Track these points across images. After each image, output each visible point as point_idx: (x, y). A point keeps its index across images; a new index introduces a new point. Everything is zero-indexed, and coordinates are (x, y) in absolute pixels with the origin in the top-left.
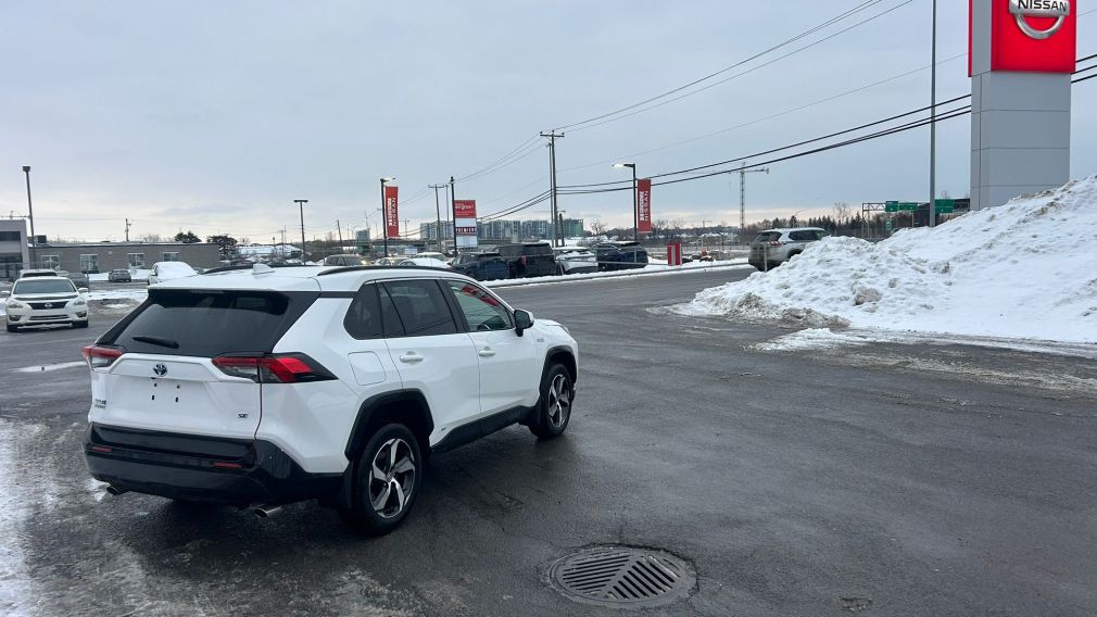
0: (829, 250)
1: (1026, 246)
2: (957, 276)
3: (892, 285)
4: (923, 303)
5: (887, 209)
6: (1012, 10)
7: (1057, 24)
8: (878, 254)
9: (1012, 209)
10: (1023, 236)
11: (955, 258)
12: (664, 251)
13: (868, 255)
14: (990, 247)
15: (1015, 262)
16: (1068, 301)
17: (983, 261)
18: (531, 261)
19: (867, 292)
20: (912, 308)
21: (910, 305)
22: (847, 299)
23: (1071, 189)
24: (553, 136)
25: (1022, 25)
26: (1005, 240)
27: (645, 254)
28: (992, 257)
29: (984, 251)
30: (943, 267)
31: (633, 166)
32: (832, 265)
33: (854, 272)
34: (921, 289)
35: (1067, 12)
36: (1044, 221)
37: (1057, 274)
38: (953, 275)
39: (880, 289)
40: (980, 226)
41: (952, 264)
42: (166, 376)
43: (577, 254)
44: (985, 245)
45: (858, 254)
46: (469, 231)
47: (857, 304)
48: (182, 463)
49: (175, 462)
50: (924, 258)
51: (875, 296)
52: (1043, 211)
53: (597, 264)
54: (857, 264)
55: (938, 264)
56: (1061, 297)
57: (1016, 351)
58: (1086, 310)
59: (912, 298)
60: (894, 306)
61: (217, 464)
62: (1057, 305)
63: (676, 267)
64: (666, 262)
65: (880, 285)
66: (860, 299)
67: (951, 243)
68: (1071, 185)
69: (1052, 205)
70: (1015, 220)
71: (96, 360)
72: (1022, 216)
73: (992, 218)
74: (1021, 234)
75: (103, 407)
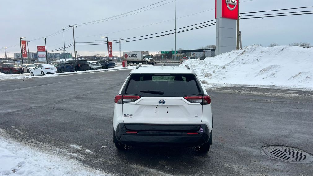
0: (193, 63)
1: (242, 62)
2: (227, 69)
3: (214, 72)
4: (223, 76)
5: (162, 53)
6: (226, 2)
7: (235, 7)
8: (206, 64)
9: (234, 53)
10: (240, 59)
11: (225, 65)
12: (122, 63)
13: (204, 64)
14: (233, 62)
15: (240, 66)
16: (257, 75)
17: (233, 66)
18: (81, 65)
19: (208, 74)
20: (221, 78)
21: (220, 77)
22: (202, 76)
23: (247, 48)
24: (73, 27)
25: (228, 6)
26: (235, 60)
27: (114, 63)
28: (234, 65)
29: (232, 63)
30: (223, 67)
31: (107, 37)
32: (195, 67)
33: (202, 69)
34: (221, 73)
35: (237, 4)
36: (243, 55)
37: (252, 69)
38: (226, 69)
39: (211, 73)
40: (227, 57)
41: (225, 66)
42: (165, 104)
43: (95, 64)
44: (232, 62)
45: (201, 64)
46: (43, 56)
47: (205, 77)
48: (174, 134)
49: (170, 134)
50: (218, 65)
51: (210, 75)
52: (243, 53)
53: (101, 67)
54: (202, 66)
55: (222, 66)
56: (255, 75)
57: (258, 88)
58: (263, 78)
59: (220, 75)
60: (216, 77)
61: (188, 133)
62: (255, 76)
63: (126, 68)
64: (122, 66)
65: (210, 72)
66: (206, 76)
67: (221, 61)
68: (247, 47)
69: (244, 52)
70: (236, 56)
71: (124, 100)
72: (238, 55)
73: (229, 55)
74: (239, 59)
75: (130, 117)
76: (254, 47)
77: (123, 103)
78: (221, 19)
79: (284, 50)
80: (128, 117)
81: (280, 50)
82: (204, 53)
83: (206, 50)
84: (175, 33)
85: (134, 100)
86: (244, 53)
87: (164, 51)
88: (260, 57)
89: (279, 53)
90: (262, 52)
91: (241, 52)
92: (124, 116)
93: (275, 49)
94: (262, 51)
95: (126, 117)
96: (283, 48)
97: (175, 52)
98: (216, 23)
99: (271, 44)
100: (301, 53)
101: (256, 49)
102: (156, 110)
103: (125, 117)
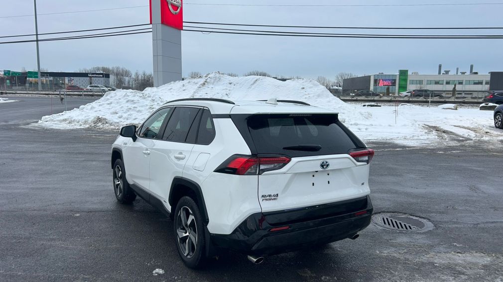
5: (5, 74)
7: (178, 10)
9: (189, 82)
25: (170, 7)
26: (197, 94)
35: (181, 5)
36: (206, 87)
40: (180, 88)
52: (204, 84)
61: (356, 214)
68: (208, 75)
69: (206, 81)
70: (196, 87)
71: (262, 167)
72: (198, 85)
73: (184, 85)
74: (201, 92)
75: (274, 199)
76: (217, 75)
77: (261, 172)
78: (160, 26)
79: (257, 83)
80: (270, 199)
81: (252, 82)
82: (91, 79)
83: (93, 74)
84: (37, 41)
85: (281, 164)
86: (206, 83)
87: (10, 71)
88: (229, 90)
89: (253, 87)
90: (230, 84)
91: (202, 82)
92: (261, 200)
93: (246, 81)
94: (230, 82)
95: (266, 200)
96: (255, 79)
97: (39, 74)
98: (151, 30)
99: (192, 73)
100: (278, 86)
101: (222, 78)
102: (313, 180)
103: (264, 201)
